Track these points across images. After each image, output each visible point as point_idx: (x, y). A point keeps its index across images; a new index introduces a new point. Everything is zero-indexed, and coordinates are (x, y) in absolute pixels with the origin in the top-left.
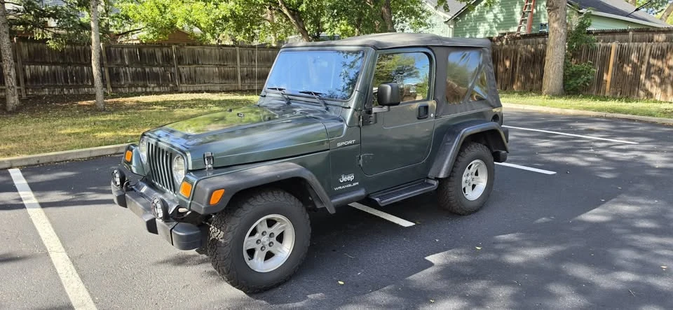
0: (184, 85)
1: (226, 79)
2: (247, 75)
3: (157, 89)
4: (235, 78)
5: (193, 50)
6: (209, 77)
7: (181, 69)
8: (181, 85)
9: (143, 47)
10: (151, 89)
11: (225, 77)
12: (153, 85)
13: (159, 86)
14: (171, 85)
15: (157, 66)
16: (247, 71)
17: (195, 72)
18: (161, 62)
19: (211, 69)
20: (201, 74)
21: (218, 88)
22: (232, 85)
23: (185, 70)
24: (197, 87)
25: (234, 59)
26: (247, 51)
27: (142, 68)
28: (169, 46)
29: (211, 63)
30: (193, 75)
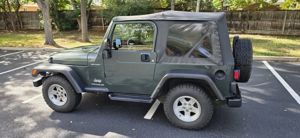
0: (249, 30)
1: (275, 29)
2: (290, 27)
3: (235, 32)
4: (281, 28)
5: (259, 13)
6: (264, 27)
7: (250, 23)
8: (248, 30)
9: (234, 12)
10: (232, 32)
11: (274, 27)
12: (233, 30)
13: (236, 30)
14: (242, 30)
15: (238, 21)
16: (291, 24)
17: (257, 24)
18: (240, 19)
19: (267, 23)
20: (260, 25)
21: (268, 33)
22: (278, 32)
23: (252, 23)
24: (256, 32)
25: (283, 18)
26: (293, 13)
27: (230, 22)
28: (246, 11)
29: (267, 20)
30: (255, 26)
